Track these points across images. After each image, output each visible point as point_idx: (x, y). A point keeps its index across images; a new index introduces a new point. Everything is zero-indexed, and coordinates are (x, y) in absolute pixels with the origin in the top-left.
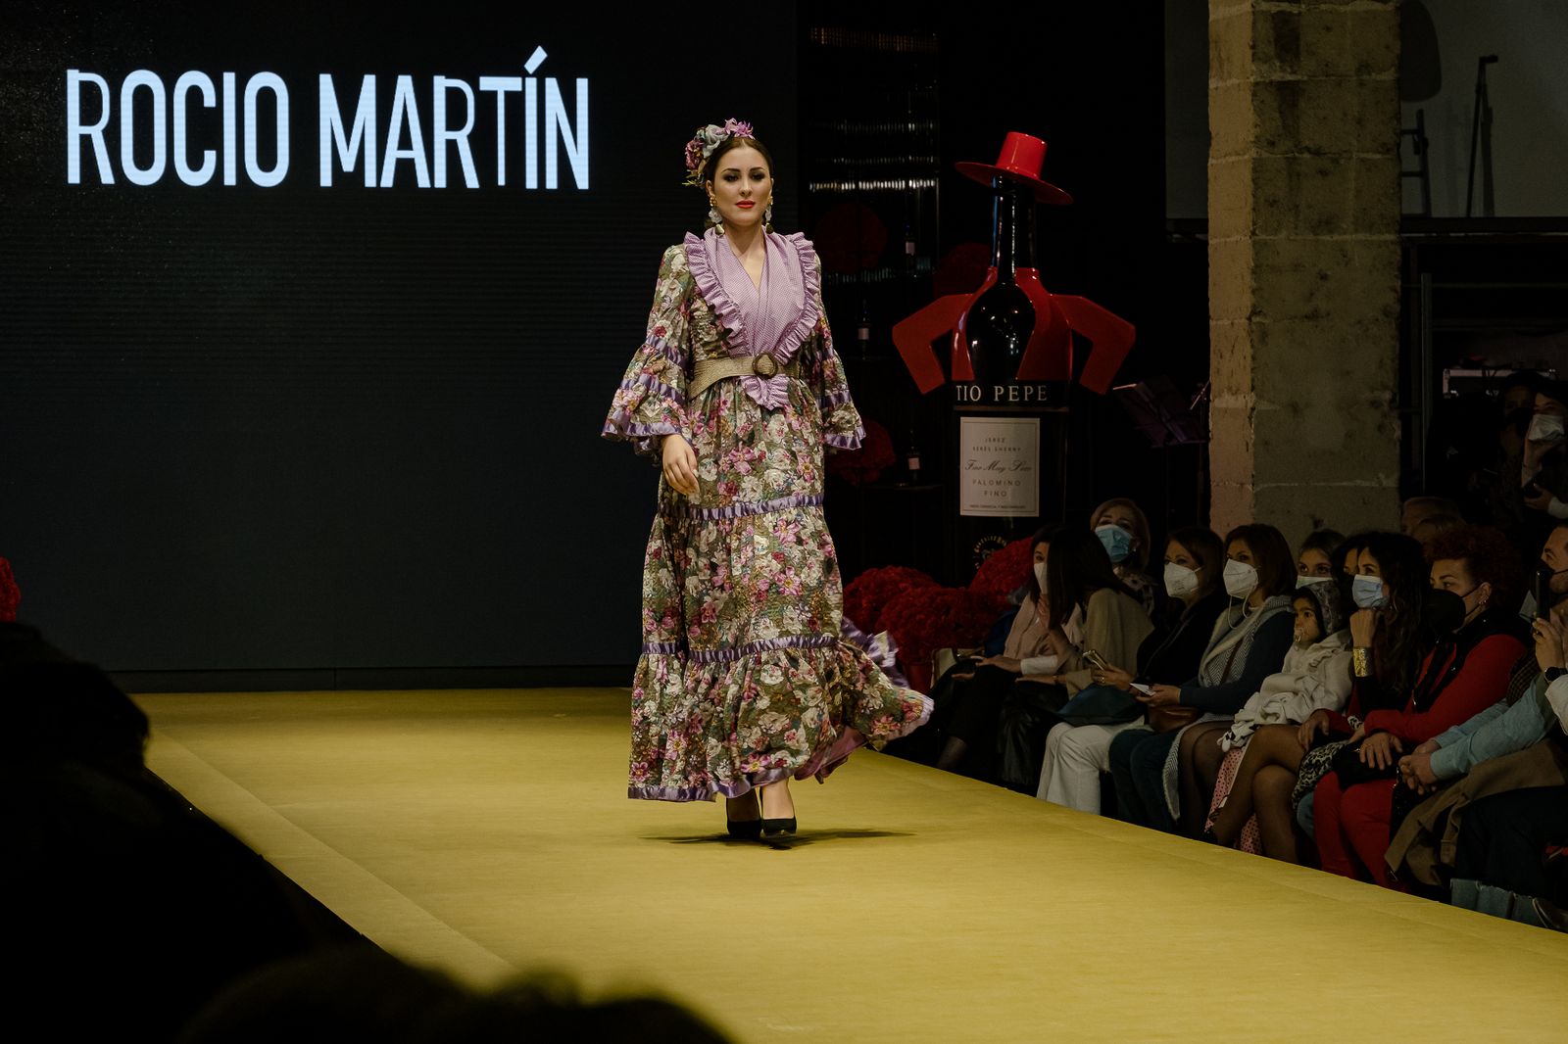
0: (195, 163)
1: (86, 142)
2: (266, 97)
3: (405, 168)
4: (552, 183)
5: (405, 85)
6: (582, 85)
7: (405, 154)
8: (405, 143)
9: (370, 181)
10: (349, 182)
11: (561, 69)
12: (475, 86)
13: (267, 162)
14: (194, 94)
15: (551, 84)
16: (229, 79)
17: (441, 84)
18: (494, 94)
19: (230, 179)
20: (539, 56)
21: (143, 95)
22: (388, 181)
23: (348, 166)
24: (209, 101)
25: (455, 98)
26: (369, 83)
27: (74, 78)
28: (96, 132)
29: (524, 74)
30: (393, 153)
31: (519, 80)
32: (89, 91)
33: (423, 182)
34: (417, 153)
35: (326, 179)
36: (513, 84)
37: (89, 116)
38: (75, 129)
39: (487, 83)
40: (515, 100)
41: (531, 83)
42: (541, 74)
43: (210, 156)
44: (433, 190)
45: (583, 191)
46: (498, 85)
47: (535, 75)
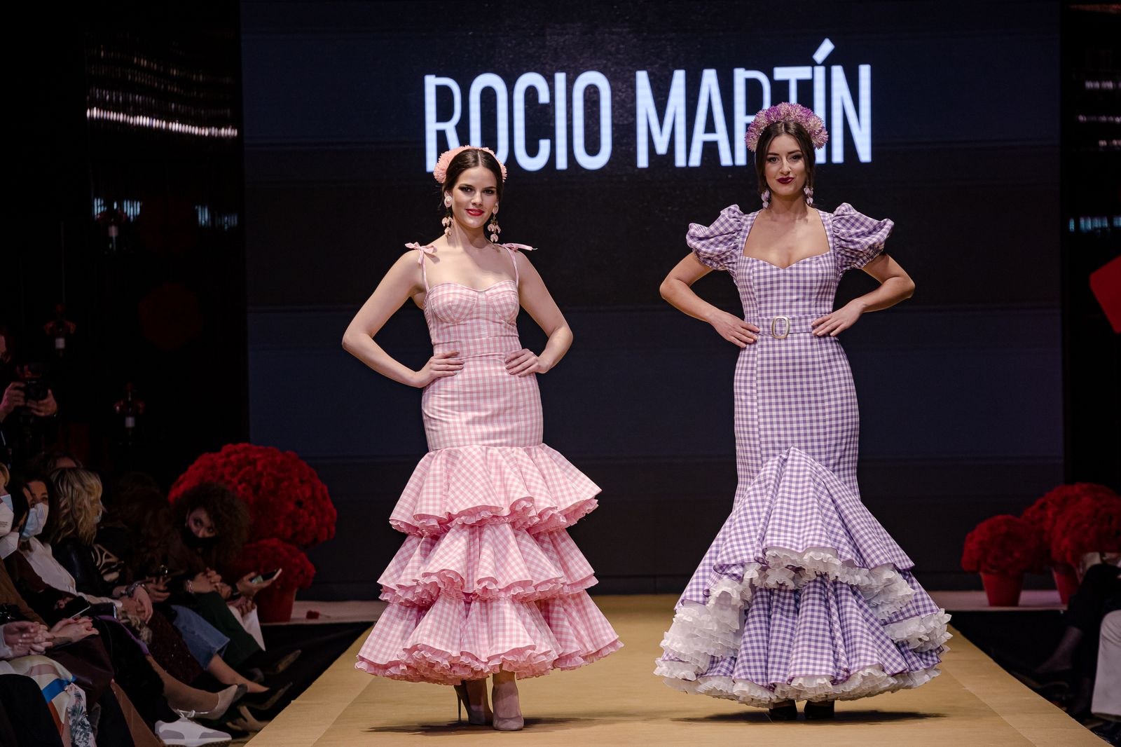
0: (532, 151)
1: (441, 136)
2: (592, 94)
3: (710, 150)
4: (838, 157)
5: (710, 78)
6: (865, 72)
7: (710, 137)
8: (710, 127)
9: (680, 161)
10: (662, 162)
11: (846, 58)
12: (770, 75)
13: (592, 147)
14: (531, 92)
15: (838, 72)
16: (560, 78)
17: (741, 75)
18: (786, 83)
19: (562, 163)
20: (827, 47)
21: (488, 96)
22: (695, 161)
23: (661, 149)
24: (544, 98)
25: (753, 87)
26: (679, 77)
27: (431, 82)
28: (450, 127)
29: (813, 64)
30: (700, 136)
31: (808, 69)
32: (444, 95)
33: (726, 160)
34: (721, 136)
35: (643, 161)
36: (803, 72)
37: (444, 113)
38: (432, 126)
39: (781, 73)
40: (806, 88)
41: (820, 72)
42: (828, 63)
43: (545, 145)
44: (734, 168)
45: (866, 164)
46: (790, 74)
47: (822, 64)
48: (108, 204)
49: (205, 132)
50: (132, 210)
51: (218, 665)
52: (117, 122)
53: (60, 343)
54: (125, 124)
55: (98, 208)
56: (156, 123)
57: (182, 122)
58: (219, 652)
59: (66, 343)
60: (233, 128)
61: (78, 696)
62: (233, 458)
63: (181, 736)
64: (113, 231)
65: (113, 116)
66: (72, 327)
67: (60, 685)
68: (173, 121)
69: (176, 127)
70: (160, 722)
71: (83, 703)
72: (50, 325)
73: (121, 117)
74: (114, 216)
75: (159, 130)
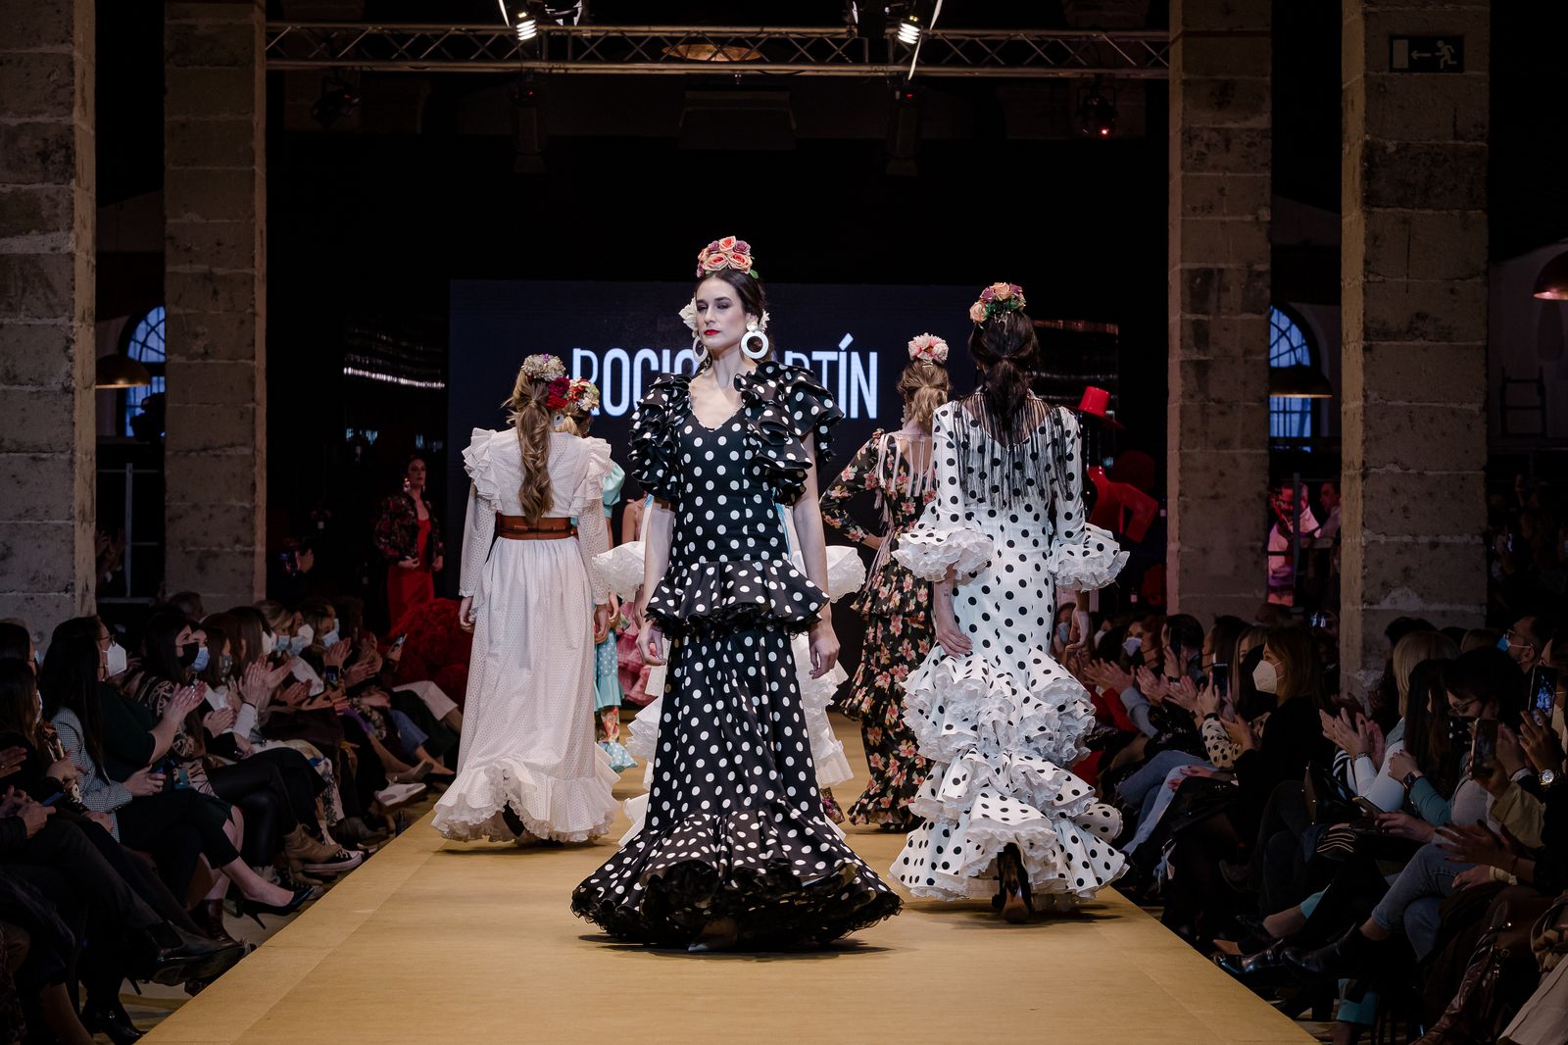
4: (854, 414)
6: (873, 357)
11: (861, 347)
12: (809, 357)
14: (646, 363)
15: (855, 356)
16: (666, 353)
18: (820, 363)
20: (848, 340)
21: (617, 364)
24: (654, 366)
27: (578, 353)
29: (839, 350)
31: (835, 353)
32: (586, 362)
36: (832, 356)
37: (586, 373)
39: (817, 355)
40: (833, 366)
41: (843, 356)
42: (849, 350)
45: (872, 417)
46: (824, 356)
47: (845, 351)
48: (355, 432)
49: (423, 385)
50: (372, 436)
51: (421, 751)
52: (364, 377)
53: (321, 525)
54: (370, 379)
55: (349, 435)
56: (389, 378)
57: (406, 378)
58: (423, 744)
59: (325, 525)
60: (442, 382)
61: (327, 764)
62: (434, 608)
63: (393, 797)
64: (359, 450)
65: (361, 373)
66: (328, 513)
67: (317, 761)
68: (401, 377)
69: (403, 381)
70: (377, 792)
71: (330, 767)
72: (314, 513)
73: (367, 374)
74: (359, 439)
75: (392, 383)
